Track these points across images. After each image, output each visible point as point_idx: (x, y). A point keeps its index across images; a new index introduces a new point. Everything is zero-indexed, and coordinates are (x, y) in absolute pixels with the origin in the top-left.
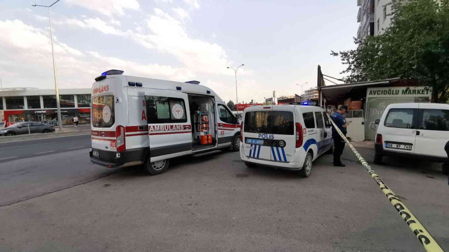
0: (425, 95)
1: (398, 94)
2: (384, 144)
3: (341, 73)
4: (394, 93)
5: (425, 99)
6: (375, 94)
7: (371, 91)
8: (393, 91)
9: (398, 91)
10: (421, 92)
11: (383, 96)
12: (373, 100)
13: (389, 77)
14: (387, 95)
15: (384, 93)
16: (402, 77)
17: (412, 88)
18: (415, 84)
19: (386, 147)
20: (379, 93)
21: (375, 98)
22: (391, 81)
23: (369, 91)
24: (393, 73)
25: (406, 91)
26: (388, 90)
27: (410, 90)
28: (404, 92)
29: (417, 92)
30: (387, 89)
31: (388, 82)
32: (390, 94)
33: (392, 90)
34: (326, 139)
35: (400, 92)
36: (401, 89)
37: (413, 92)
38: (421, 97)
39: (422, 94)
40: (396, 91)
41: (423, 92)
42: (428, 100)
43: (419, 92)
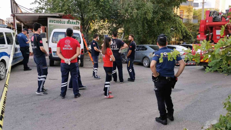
1: (65, 23)
2: (53, 54)
3: (31, 4)
4: (63, 22)
6: (52, 22)
7: (50, 20)
11: (57, 24)
12: (52, 26)
13: (58, 12)
14: (59, 24)
15: (58, 22)
16: (65, 13)
17: (71, 20)
19: (54, 55)
20: (55, 21)
21: (53, 25)
22: (60, 15)
23: (49, 19)
24: (60, 10)
26: (59, 21)
27: (70, 22)
28: (68, 23)
29: (74, 23)
30: (59, 19)
31: (58, 15)
32: (61, 23)
33: (61, 20)
34: (17, 52)
35: (66, 22)
36: (66, 20)
37: (72, 23)
38: (76, 27)
39: (76, 24)
40: (64, 21)
41: (76, 23)
42: (79, 28)
43: (75, 23)
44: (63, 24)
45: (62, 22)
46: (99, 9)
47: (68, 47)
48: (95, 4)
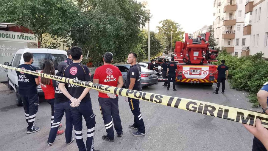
0: (34, 41)
1: (14, 38)
4: (11, 37)
5: (35, 44)
8: (10, 35)
9: (14, 35)
10: (31, 38)
14: (5, 39)
16: (17, 24)
17: (25, 34)
18: (27, 31)
22: (9, 26)
25: (21, 36)
26: (5, 34)
28: (19, 37)
30: (5, 32)
31: (6, 26)
32: (8, 38)
35: (16, 37)
36: (17, 34)
37: (26, 38)
38: (32, 43)
39: (32, 40)
40: (13, 35)
41: (32, 38)
42: (36, 45)
43: (29, 38)
44: (12, 39)
45: (9, 36)
46: (65, 21)
47: (111, 78)
48: (61, 14)
